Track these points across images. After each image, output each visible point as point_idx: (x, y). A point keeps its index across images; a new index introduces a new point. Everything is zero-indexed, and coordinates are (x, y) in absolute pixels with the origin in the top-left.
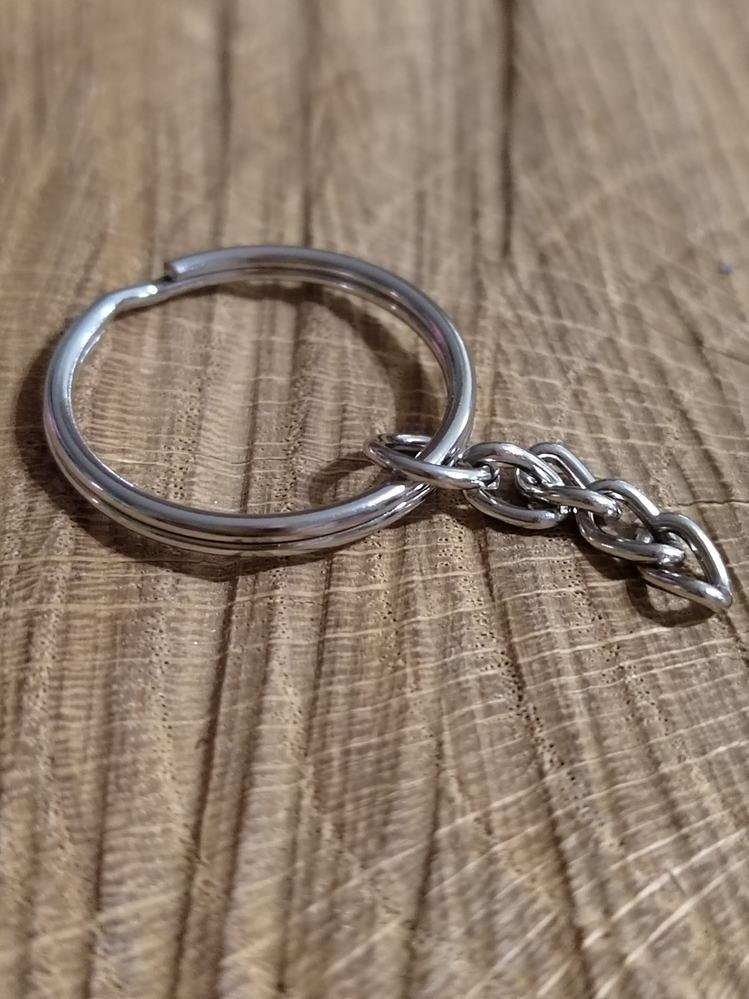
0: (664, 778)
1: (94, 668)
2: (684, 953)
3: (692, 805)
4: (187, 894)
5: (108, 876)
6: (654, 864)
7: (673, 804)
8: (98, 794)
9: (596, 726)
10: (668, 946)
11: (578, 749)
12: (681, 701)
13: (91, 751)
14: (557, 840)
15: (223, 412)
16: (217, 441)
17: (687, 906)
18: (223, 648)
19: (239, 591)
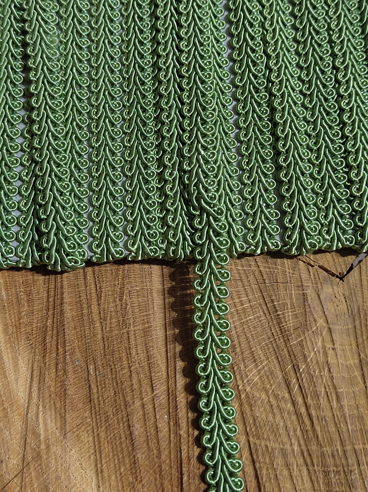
0: (252, 352)
1: (142, 342)
2: (257, 387)
3: (258, 356)
4: (168, 386)
5: (154, 385)
6: (251, 370)
7: (254, 357)
8: (148, 369)
9: (239, 342)
10: (254, 386)
11: (236, 348)
12: (256, 334)
13: (145, 360)
14: (233, 368)
15: (155, 270)
16: (156, 279)
17: (258, 377)
18: (166, 332)
19: (167, 318)
